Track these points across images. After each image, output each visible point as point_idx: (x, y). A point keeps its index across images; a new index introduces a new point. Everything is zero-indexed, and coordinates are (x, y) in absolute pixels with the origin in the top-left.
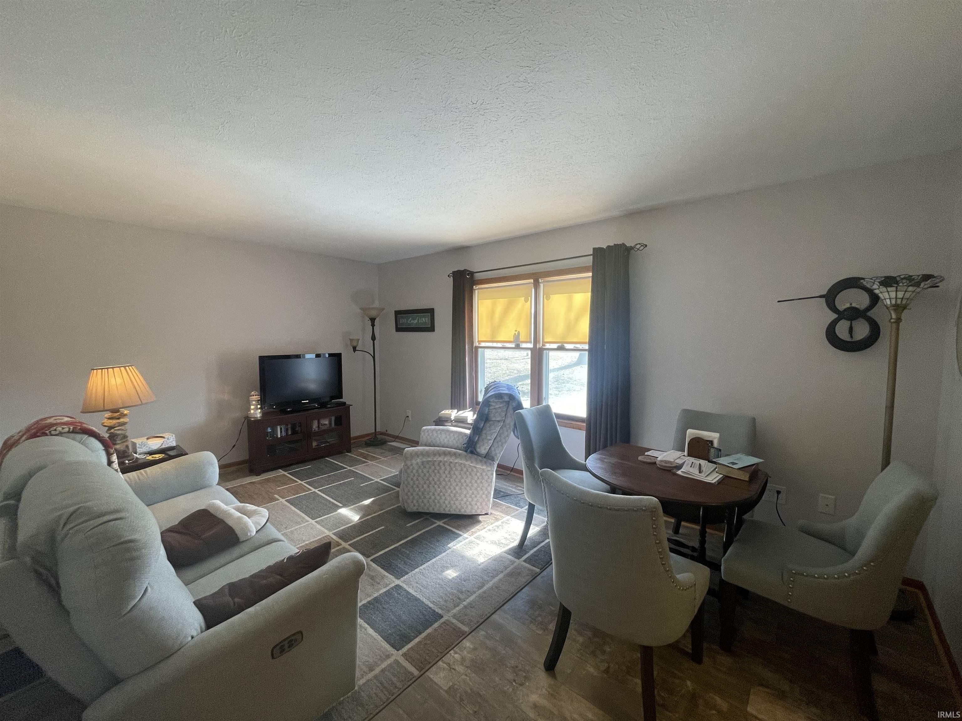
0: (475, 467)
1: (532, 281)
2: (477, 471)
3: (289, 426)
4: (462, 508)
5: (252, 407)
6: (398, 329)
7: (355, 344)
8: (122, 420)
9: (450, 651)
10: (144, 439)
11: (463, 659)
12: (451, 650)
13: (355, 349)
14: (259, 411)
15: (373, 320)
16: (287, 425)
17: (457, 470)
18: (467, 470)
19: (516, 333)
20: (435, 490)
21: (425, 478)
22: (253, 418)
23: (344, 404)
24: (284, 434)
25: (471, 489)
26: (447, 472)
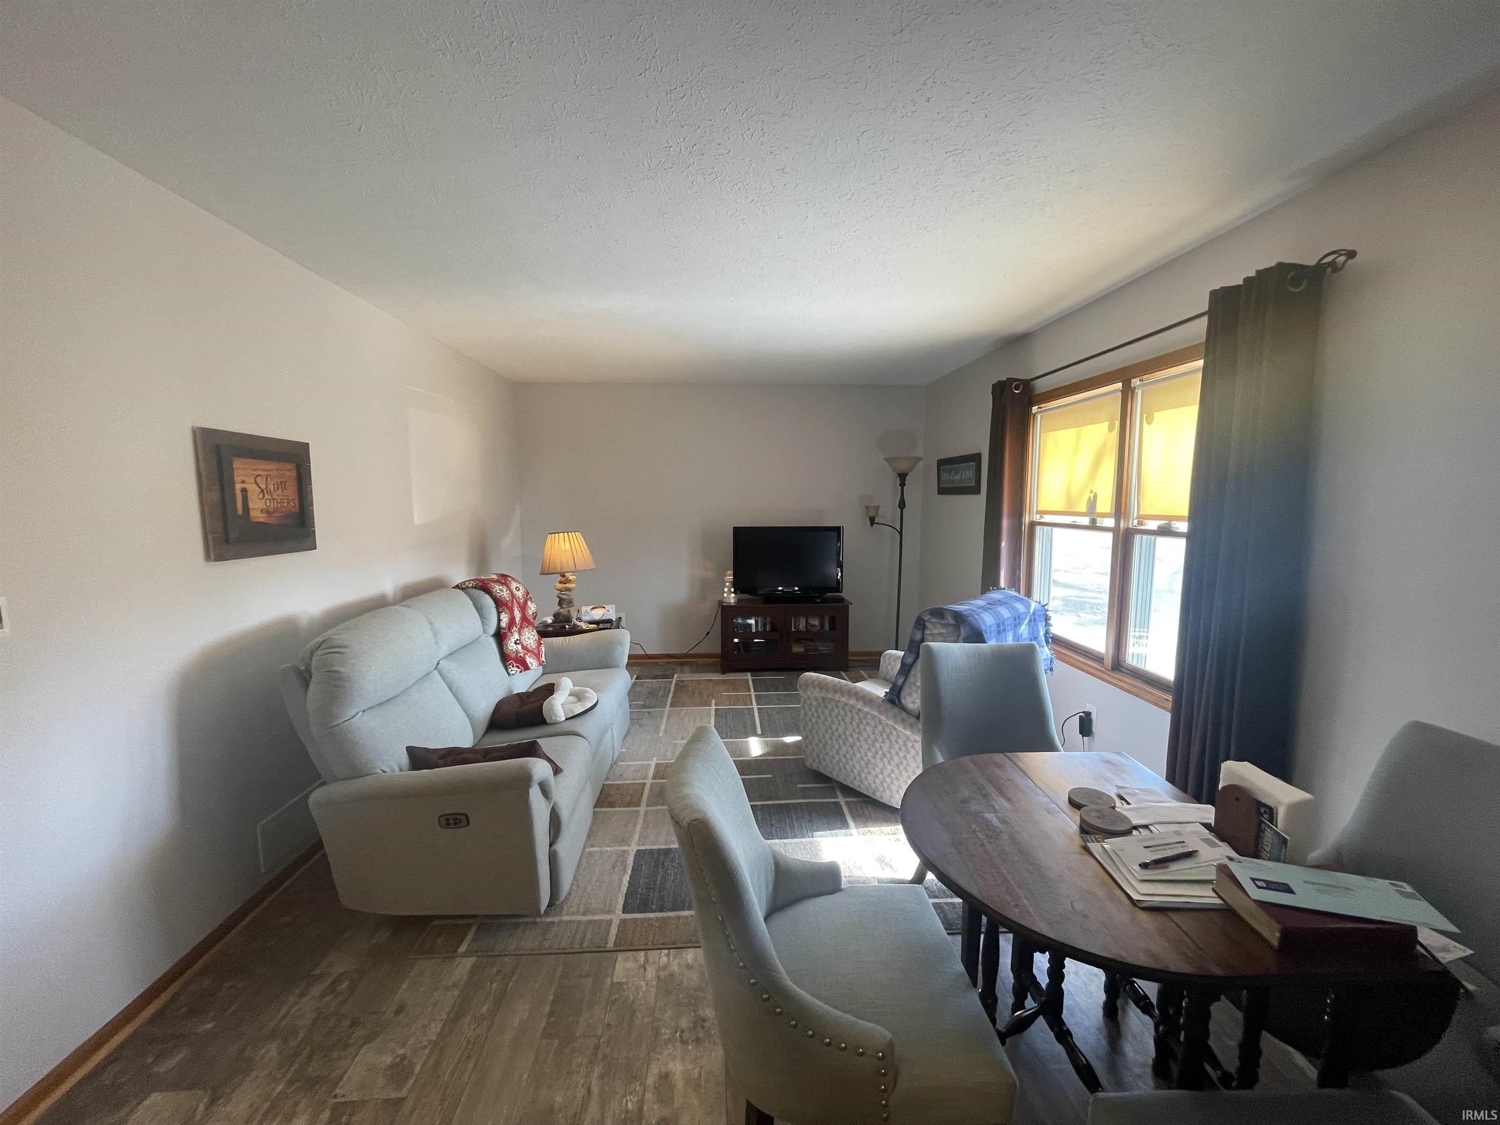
0: (895, 729)
1: (1119, 385)
2: (898, 736)
3: (768, 620)
4: (877, 789)
5: (726, 590)
6: (942, 491)
7: (872, 513)
8: (567, 585)
9: (665, 949)
10: (589, 608)
11: (665, 967)
12: (667, 949)
13: (872, 521)
14: (733, 595)
15: (903, 477)
16: (765, 618)
17: (868, 724)
18: (883, 729)
19: (1092, 495)
20: (840, 747)
21: (827, 724)
22: (726, 602)
23: (842, 600)
24: (762, 630)
25: (889, 763)
26: (854, 724)
